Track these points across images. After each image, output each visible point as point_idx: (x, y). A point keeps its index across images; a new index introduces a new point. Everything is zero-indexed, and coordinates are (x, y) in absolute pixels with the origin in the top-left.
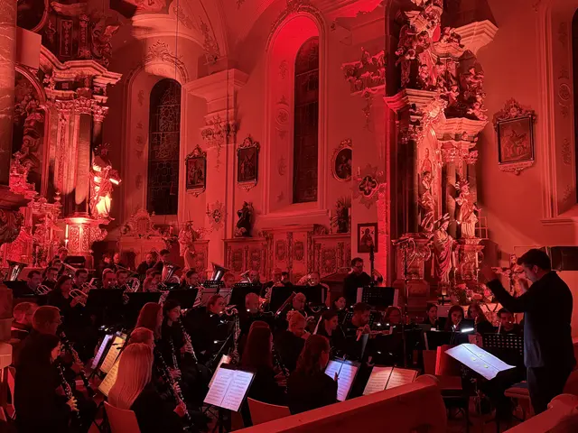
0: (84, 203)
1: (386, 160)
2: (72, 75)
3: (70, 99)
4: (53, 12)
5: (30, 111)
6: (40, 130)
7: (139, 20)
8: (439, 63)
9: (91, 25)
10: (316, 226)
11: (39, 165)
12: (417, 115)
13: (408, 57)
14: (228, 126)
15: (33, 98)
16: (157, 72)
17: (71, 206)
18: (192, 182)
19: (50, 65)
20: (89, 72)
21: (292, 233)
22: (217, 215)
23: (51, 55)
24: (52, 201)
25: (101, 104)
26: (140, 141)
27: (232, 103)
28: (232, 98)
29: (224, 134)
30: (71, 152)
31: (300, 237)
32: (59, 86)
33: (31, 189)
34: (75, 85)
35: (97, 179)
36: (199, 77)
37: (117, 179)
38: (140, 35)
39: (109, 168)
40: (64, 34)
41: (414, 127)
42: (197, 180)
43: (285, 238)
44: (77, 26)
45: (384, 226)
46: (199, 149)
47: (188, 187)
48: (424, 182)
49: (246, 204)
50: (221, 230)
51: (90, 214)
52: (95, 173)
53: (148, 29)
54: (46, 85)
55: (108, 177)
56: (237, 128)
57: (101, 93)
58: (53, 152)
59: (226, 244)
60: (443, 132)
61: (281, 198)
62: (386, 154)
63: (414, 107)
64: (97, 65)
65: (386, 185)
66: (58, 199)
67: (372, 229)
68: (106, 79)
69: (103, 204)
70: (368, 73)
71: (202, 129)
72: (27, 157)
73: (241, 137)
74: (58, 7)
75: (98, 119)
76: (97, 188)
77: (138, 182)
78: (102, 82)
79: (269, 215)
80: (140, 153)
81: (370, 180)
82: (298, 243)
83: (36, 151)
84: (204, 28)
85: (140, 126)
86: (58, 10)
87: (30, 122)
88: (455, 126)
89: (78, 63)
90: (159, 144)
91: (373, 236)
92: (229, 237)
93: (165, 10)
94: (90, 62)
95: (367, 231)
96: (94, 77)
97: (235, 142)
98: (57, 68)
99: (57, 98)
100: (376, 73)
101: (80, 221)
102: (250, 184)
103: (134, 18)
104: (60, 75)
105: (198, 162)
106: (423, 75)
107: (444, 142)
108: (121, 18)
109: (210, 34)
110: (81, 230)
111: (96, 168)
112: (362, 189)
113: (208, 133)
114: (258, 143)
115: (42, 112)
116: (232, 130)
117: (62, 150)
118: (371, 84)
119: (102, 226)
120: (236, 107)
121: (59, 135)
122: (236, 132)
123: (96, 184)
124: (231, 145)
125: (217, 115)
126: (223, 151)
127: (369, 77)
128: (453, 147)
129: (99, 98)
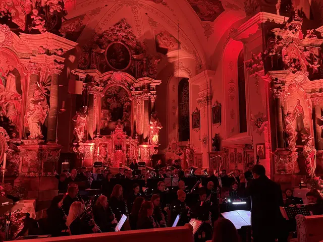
0: (147, 138)
1: (267, 109)
2: (141, 84)
3: (141, 94)
4: (133, 59)
5: (125, 101)
6: (130, 108)
7: (169, 54)
8: (305, 50)
9: (148, 61)
10: (246, 145)
11: (130, 123)
12: (279, 84)
13: (271, 54)
14: (207, 97)
15: (127, 96)
16: (180, 76)
17: (142, 140)
18: (195, 125)
19: (132, 82)
20: (146, 82)
21: (236, 149)
22: (205, 141)
23: (133, 78)
24: (135, 138)
25: (154, 95)
26: (174, 108)
27: (209, 86)
28: (209, 83)
29: (206, 102)
30: (142, 117)
31: (240, 151)
32: (136, 89)
33: (124, 134)
34: (142, 88)
35: (151, 127)
36: (196, 74)
37: (160, 127)
38: (171, 61)
39: (156, 122)
40: (138, 67)
41: (277, 91)
42: (197, 124)
43: (233, 151)
44: (142, 63)
45: (268, 145)
46: (197, 109)
47: (193, 128)
48: (287, 120)
49: (216, 134)
50: (207, 148)
51: (150, 143)
52: (151, 125)
53: (174, 57)
54: (132, 90)
55: (156, 126)
56: (212, 97)
57: (153, 90)
58: (135, 117)
59: (209, 155)
60: (311, 89)
61: (233, 130)
62: (267, 106)
63: (276, 79)
64: (149, 78)
65: (268, 122)
66: (137, 137)
67: (262, 146)
68: (155, 83)
69: (155, 138)
70: (255, 64)
71: (197, 100)
72: (125, 121)
73: (213, 101)
74: (135, 57)
75: (153, 101)
76: (152, 132)
77: (174, 127)
78: (153, 85)
79: (227, 140)
80: (174, 114)
81: (260, 120)
82: (239, 154)
83: (128, 118)
84: (194, 53)
85: (174, 101)
86: (135, 58)
87: (125, 106)
88: (317, 85)
89: (142, 79)
90: (182, 108)
91: (263, 150)
92: (211, 151)
93: (179, 48)
94: (146, 78)
95: (260, 147)
96: (150, 83)
97: (211, 104)
98: (135, 82)
99: (136, 95)
100: (259, 64)
101: (145, 146)
102: (217, 125)
103: (167, 54)
104: (136, 85)
105: (197, 115)
106: (286, 61)
107: (312, 94)
108: (162, 55)
109: (197, 55)
110: (146, 150)
111: (151, 123)
112: (257, 125)
113: (200, 101)
114: (220, 104)
115: (130, 101)
116: (209, 98)
117: (139, 116)
118: (258, 70)
119: (155, 148)
120: (211, 88)
121: (137, 109)
122: (211, 99)
123: (151, 130)
124: (209, 106)
125: (203, 92)
126: (206, 110)
127: (256, 67)
128: (317, 96)
129: (153, 92)
